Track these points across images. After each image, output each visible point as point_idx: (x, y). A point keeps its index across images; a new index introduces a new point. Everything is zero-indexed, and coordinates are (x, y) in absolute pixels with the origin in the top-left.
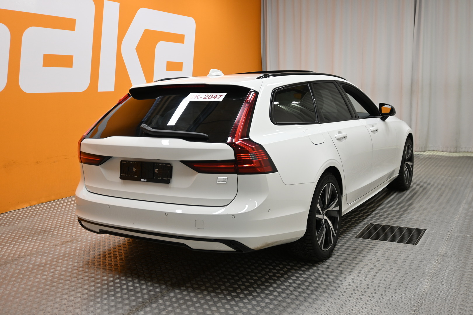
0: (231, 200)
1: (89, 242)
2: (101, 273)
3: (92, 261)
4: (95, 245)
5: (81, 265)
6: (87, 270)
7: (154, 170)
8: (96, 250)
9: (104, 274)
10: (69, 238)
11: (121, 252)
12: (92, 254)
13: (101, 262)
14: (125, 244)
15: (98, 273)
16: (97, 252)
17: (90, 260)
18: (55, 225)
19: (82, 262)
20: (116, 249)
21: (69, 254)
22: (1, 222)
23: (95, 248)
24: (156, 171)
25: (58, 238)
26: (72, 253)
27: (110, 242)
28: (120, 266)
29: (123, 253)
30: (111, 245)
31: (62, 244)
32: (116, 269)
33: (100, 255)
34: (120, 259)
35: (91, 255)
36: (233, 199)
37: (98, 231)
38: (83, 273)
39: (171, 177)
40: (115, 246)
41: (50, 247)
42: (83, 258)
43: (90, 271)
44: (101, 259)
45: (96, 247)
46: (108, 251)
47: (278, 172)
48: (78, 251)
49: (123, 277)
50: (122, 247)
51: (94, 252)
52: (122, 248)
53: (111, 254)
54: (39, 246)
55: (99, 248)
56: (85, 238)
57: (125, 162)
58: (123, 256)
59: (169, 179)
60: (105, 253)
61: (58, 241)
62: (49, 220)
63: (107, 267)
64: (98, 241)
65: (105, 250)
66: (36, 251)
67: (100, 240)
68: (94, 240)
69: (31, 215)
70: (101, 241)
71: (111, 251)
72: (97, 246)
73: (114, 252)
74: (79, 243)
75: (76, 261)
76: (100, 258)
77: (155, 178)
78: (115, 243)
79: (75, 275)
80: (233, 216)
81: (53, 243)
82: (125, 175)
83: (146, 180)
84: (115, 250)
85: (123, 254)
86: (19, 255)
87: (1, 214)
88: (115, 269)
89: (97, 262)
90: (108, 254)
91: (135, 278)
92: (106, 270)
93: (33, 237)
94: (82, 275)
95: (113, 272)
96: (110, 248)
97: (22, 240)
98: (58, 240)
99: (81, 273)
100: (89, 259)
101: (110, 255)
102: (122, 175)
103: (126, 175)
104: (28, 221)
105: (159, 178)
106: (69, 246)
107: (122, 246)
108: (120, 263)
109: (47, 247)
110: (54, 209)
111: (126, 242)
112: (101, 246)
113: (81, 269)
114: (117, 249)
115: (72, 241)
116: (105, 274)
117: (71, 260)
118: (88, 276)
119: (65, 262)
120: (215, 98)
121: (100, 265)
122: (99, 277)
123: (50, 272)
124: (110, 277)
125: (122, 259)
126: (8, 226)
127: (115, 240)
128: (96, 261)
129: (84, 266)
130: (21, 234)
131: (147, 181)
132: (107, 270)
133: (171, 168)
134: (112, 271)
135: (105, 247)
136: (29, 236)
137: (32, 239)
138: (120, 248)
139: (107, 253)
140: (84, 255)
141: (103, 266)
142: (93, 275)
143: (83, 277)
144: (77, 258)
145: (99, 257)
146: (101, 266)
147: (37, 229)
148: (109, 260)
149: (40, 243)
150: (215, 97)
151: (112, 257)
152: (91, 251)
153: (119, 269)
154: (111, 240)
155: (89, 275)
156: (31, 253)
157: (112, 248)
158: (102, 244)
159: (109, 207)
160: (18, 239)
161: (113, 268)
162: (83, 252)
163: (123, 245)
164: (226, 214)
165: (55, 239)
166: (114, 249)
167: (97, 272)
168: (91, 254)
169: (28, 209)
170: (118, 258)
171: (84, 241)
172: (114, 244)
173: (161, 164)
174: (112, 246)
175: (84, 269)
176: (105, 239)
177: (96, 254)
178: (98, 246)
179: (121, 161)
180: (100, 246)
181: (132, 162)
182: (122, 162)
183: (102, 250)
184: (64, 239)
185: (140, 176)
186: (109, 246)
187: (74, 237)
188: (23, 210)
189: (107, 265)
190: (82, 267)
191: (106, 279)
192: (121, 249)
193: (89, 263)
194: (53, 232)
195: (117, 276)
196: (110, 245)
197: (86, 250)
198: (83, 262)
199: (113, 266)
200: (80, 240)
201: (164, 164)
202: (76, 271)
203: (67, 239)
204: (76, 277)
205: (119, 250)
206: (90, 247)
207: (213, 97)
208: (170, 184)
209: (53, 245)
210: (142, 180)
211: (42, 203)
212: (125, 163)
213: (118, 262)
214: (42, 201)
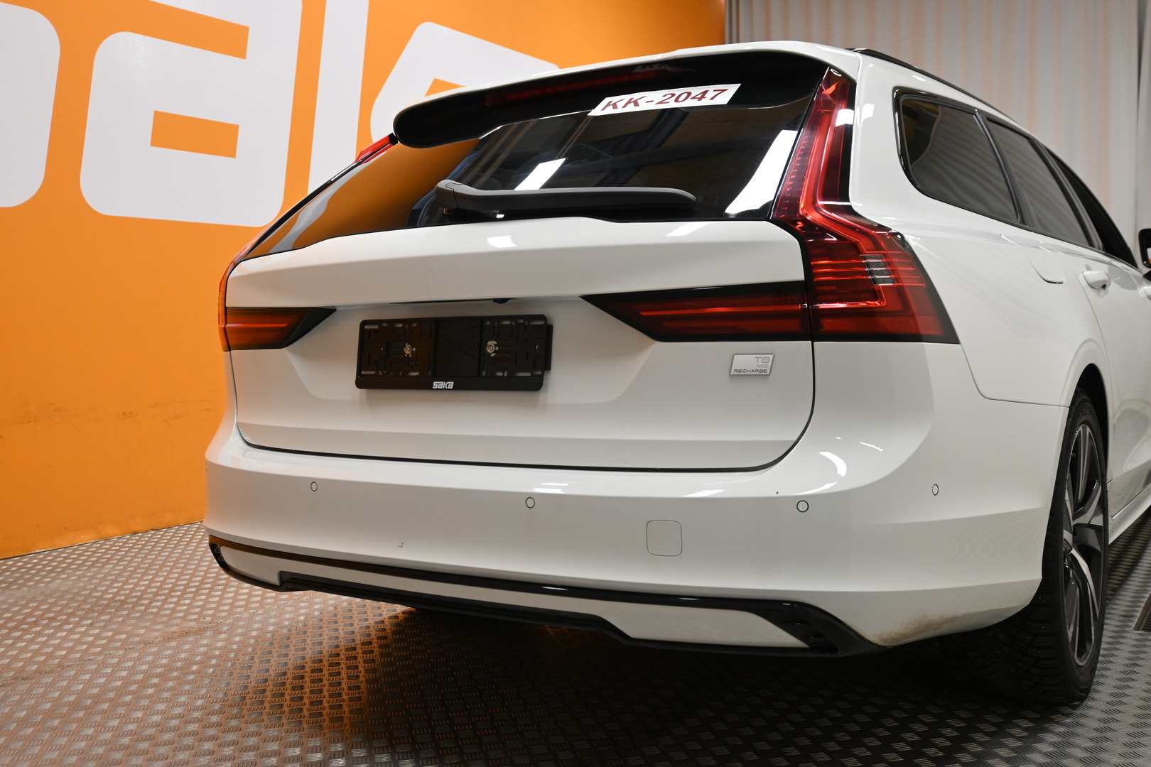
0: (789, 441)
1: (254, 633)
2: (283, 734)
3: (255, 692)
4: (271, 644)
5: (217, 707)
6: (234, 723)
7: (482, 345)
8: (272, 659)
9: (293, 737)
10: (193, 624)
11: (356, 667)
12: (259, 671)
13: (287, 697)
14: (370, 643)
15: (273, 732)
16: (274, 666)
17: (250, 689)
18: (158, 587)
19: (220, 695)
20: (338, 655)
21: (184, 671)
22: (1, 578)
23: (270, 652)
24: (491, 347)
25: (158, 624)
26: (195, 668)
27: (321, 635)
28: (351, 712)
29: (360, 668)
30: (325, 644)
31: (167, 639)
32: (337, 720)
33: (285, 674)
34: (350, 688)
35: (255, 674)
36: (795, 438)
37: (276, 581)
38: (220, 735)
39: (547, 366)
40: (338, 646)
41: (126, 647)
42: (228, 684)
43: (243, 726)
44: (288, 686)
45: (274, 651)
46: (314, 662)
47: (958, 342)
48: (214, 662)
49: (359, 750)
50: (359, 650)
51: (265, 666)
52: (360, 655)
53: (321, 670)
54: (91, 644)
55: (284, 651)
56: (242, 623)
57: (377, 327)
58: (362, 679)
59: (539, 373)
60: (303, 667)
61: (157, 630)
62: (144, 574)
63: (306, 713)
64: (285, 631)
65: (304, 658)
66: (80, 659)
67: (290, 630)
68: (271, 628)
69: (94, 562)
70: (294, 632)
71: (321, 661)
72: (276, 646)
73: (330, 665)
74: (223, 636)
75: (204, 691)
76: (284, 684)
77: (484, 374)
78: (337, 638)
79: (189, 741)
80: (802, 505)
81: (138, 635)
82: (374, 373)
83: (451, 385)
84: (334, 660)
85: (362, 673)
86: (22, 669)
87: (11, 558)
88: (332, 720)
89: (273, 696)
90: (313, 671)
91: (403, 753)
92: (300, 722)
93: (80, 619)
94: (215, 738)
95: (326, 731)
96: (321, 652)
97: (47, 626)
98: (159, 627)
99: (211, 732)
100: (246, 687)
101: (317, 676)
102: (363, 373)
103: (380, 373)
104: (80, 577)
105: (500, 374)
106: (187, 647)
107: (359, 648)
108: (351, 700)
109: (117, 649)
110: (164, 548)
111: (373, 636)
112: (292, 648)
113: (214, 719)
114: (342, 656)
115: (200, 632)
116: (297, 738)
117: (187, 687)
118: (235, 743)
119: (165, 695)
120: (700, 99)
121: (281, 706)
122: (274, 747)
123: (106, 727)
124: (312, 748)
125: (358, 688)
126: (18, 589)
127: (337, 630)
128: (268, 693)
129: (227, 709)
130: (48, 610)
131: (455, 388)
132: (305, 725)
133: (546, 332)
134: (321, 726)
135: (304, 649)
136: (69, 615)
137: (78, 624)
138: (352, 653)
139: (308, 669)
140: (231, 674)
141: (291, 711)
142: (252, 741)
143: (216, 748)
144: (207, 681)
145: (281, 679)
146: (286, 709)
147: (101, 598)
148: (312, 692)
149: (98, 637)
150: (699, 96)
151: (325, 682)
152: (256, 660)
153: (346, 721)
154: (325, 629)
155: (240, 739)
156: (60, 665)
157: (327, 655)
158: (294, 641)
159: (314, 487)
160: (36, 624)
161: (326, 718)
162: (229, 664)
163: (363, 644)
164: (773, 494)
165: (148, 624)
166: (331, 656)
167: (268, 729)
168: (254, 669)
169: (89, 547)
170: (344, 686)
171: (240, 631)
172: (335, 642)
173: (507, 323)
174: (326, 648)
175: (223, 721)
176: (306, 625)
177: (271, 672)
178: (280, 647)
179: (363, 323)
180: (288, 647)
181: (400, 325)
182: (366, 327)
183: (292, 659)
184: (177, 625)
185: (430, 373)
186: (318, 648)
187: (208, 619)
188: (75, 550)
189: (305, 708)
190: (220, 712)
191: (298, 757)
192: (355, 658)
193: (244, 698)
194: (148, 606)
195: (339, 747)
196: (321, 643)
197: (240, 657)
198: (226, 694)
199: (324, 712)
200: (226, 628)
201: (522, 321)
202: (197, 725)
203: (185, 625)
204: (191, 748)
205: (347, 659)
206: (254, 650)
207: (691, 96)
208: (541, 395)
209: (139, 643)
210: (436, 385)
211: (135, 533)
212: (375, 331)
213: (345, 697)
214: (134, 527)
